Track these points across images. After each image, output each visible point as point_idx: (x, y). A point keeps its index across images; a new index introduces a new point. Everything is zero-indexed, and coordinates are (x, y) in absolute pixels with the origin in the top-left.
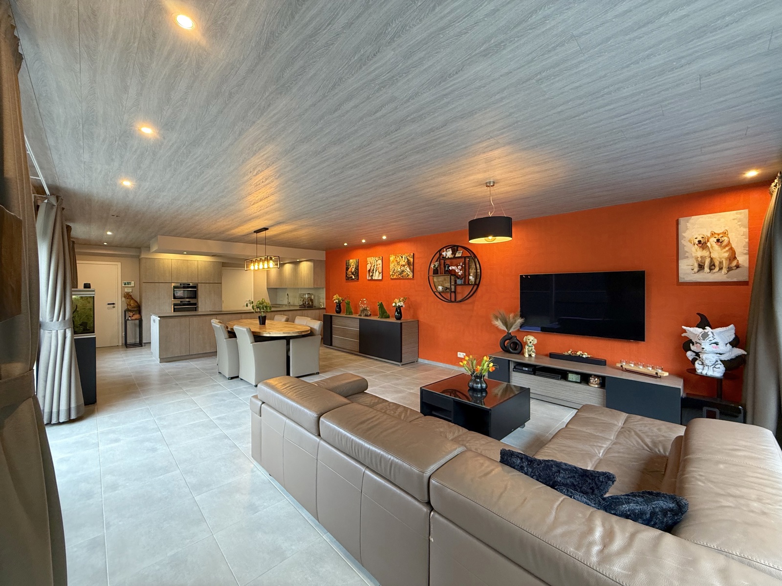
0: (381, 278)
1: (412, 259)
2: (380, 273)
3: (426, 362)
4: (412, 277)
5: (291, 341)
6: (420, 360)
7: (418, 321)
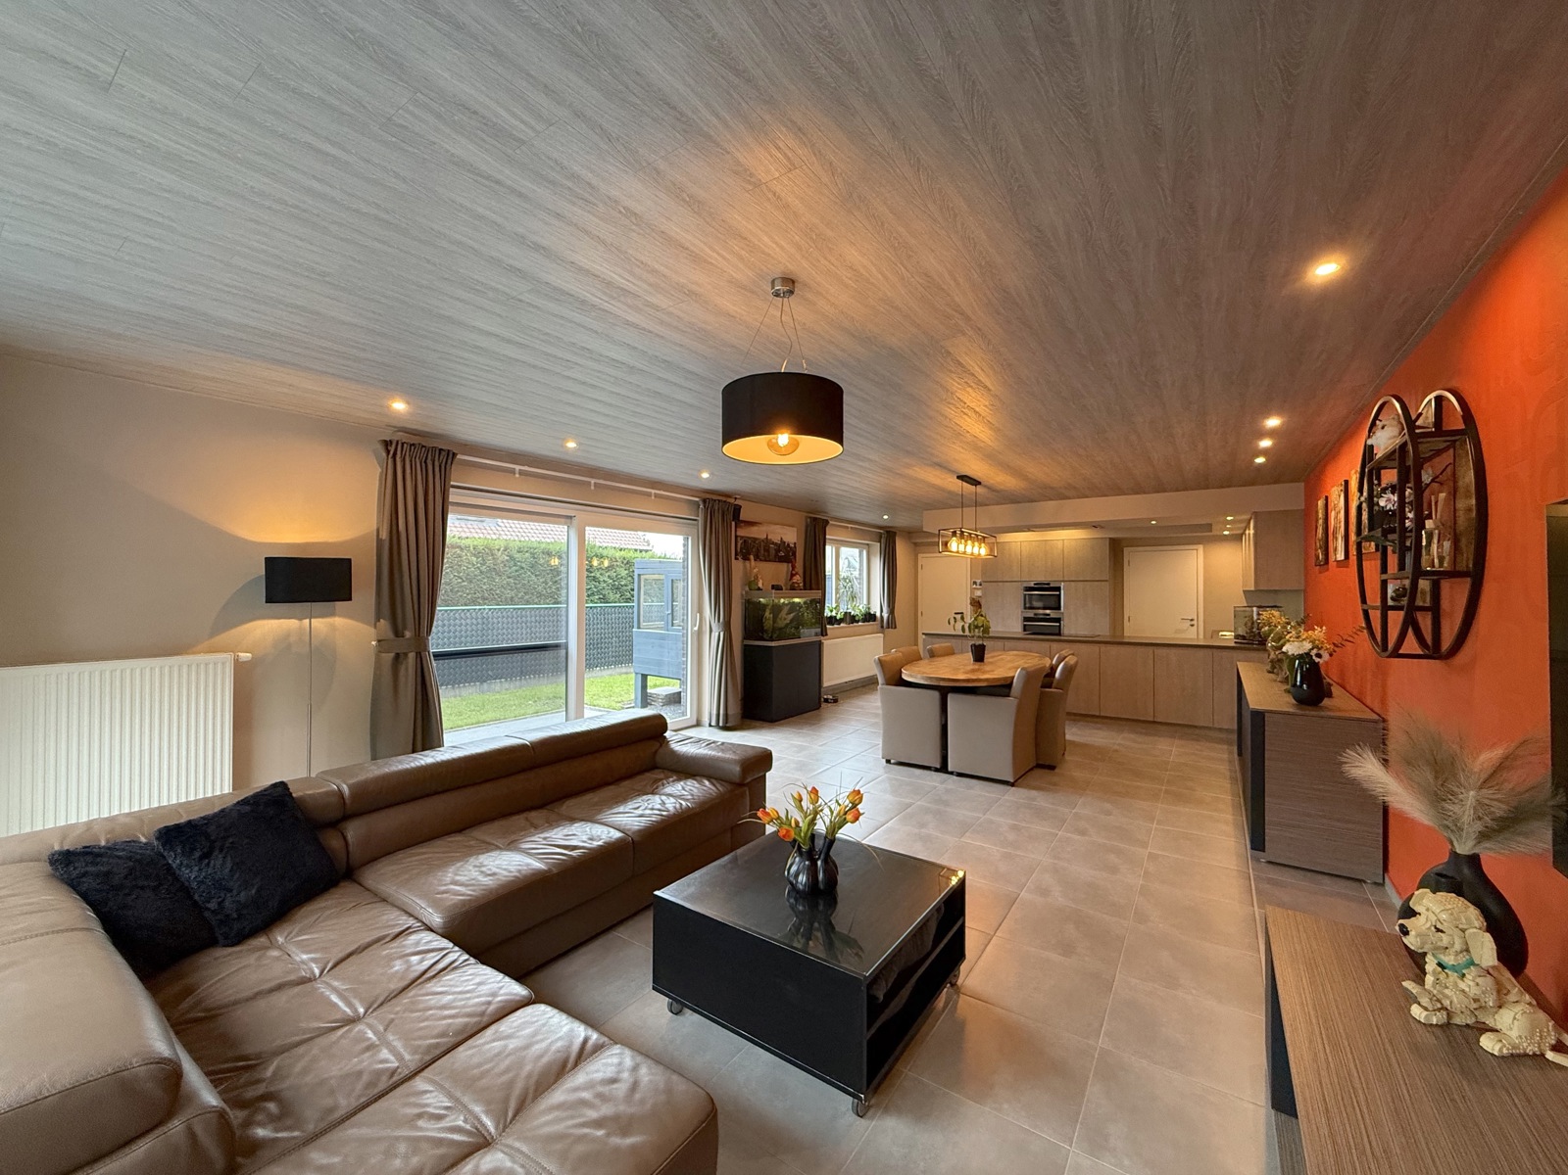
3: (1396, 900)
5: (951, 698)
6: (1388, 885)
7: (1386, 723)
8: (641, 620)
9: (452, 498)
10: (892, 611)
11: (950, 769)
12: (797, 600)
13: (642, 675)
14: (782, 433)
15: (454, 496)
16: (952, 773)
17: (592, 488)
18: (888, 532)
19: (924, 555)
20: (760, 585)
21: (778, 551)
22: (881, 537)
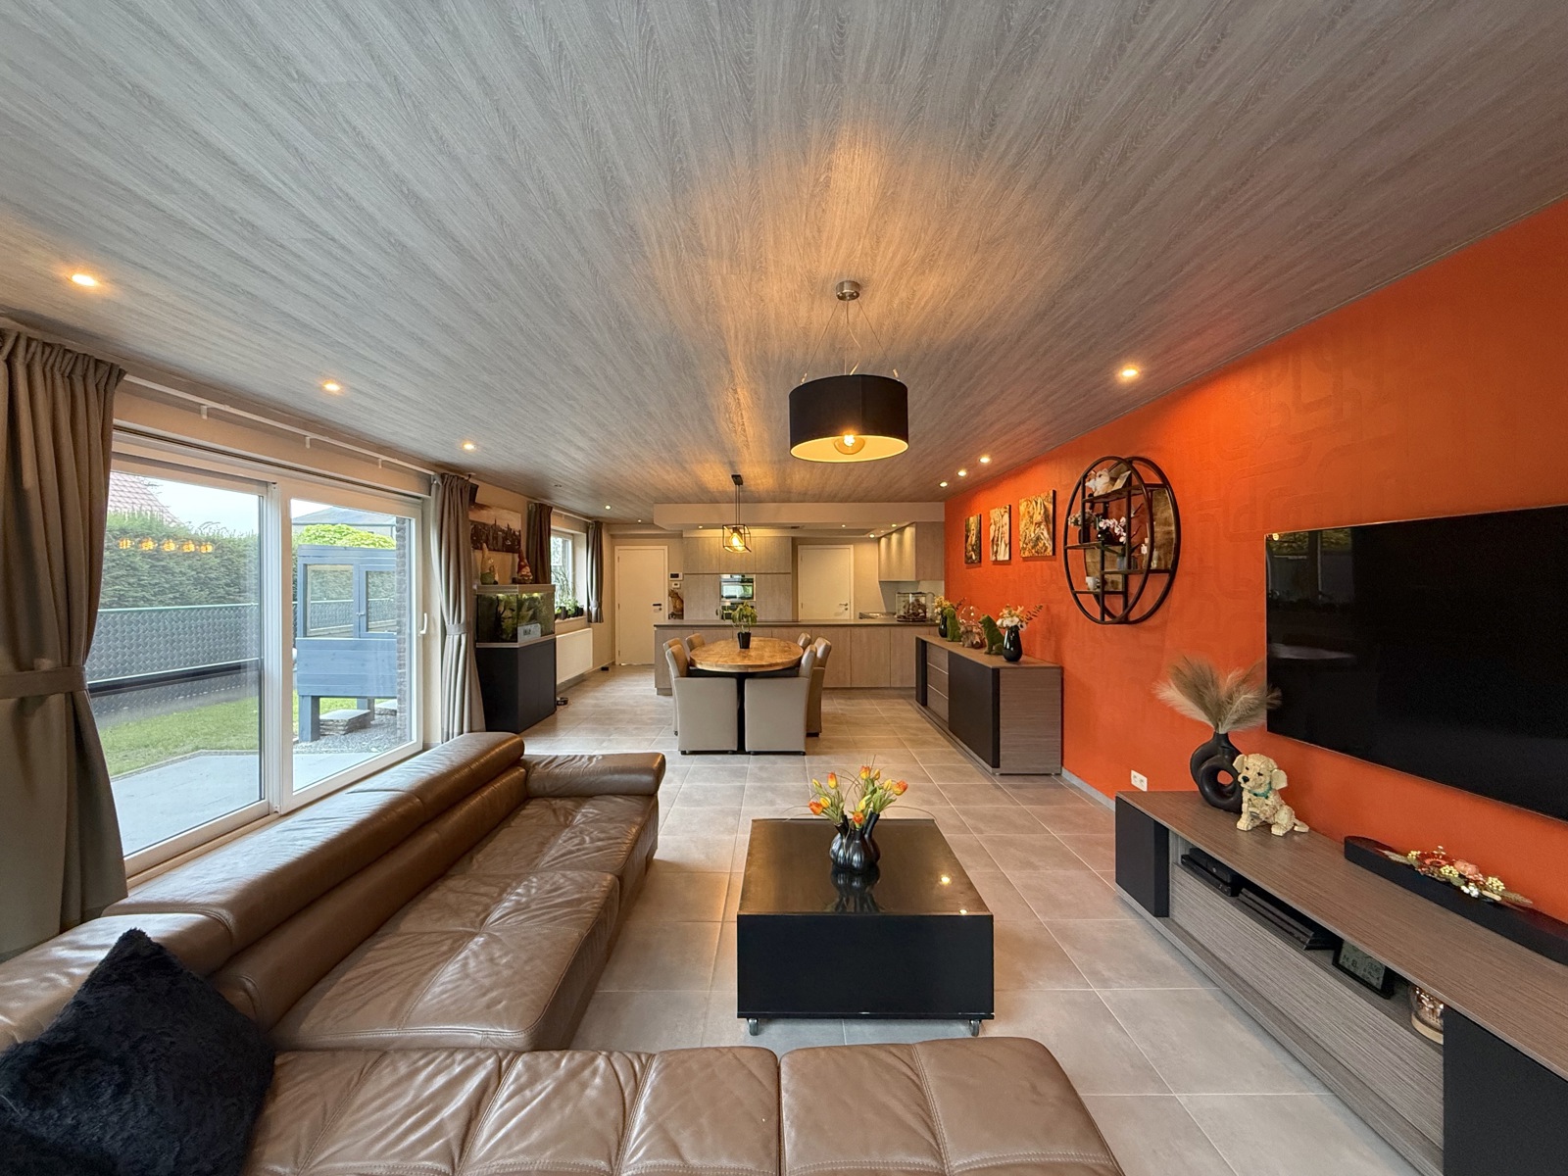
0: (1007, 558)
1: (1051, 507)
2: (1006, 545)
3: (1075, 781)
4: (1051, 554)
5: (747, 683)
6: (1065, 773)
7: (1062, 669)
8: (308, 625)
9: (116, 447)
10: (599, 605)
11: (747, 750)
12: (536, 595)
13: (313, 697)
14: (848, 434)
15: (119, 444)
16: (749, 753)
17: (308, 446)
18: (596, 522)
19: (622, 547)
20: (497, 578)
21: (505, 539)
22: (588, 528)
